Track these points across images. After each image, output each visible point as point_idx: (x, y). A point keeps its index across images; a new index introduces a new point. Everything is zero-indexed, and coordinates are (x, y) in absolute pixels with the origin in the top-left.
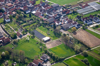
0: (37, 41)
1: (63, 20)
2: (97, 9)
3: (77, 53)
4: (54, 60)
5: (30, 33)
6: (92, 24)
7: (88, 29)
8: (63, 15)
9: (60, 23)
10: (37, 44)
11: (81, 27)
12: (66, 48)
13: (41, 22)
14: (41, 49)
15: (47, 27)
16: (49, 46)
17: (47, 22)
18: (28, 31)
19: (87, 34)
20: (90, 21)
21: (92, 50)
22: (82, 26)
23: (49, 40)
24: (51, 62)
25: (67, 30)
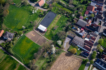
12: (34, 51)
19: (73, 68)
20: (103, 65)
24: (3, 44)
25: (71, 45)
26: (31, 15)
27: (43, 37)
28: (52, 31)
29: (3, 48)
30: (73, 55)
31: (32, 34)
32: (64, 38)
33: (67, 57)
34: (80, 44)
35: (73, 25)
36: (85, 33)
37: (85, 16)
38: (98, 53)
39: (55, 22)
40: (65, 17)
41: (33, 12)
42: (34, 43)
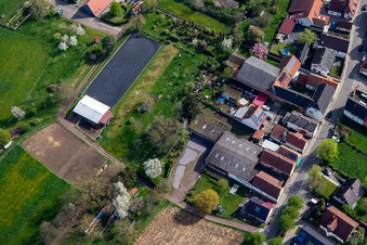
11: (259, 231)
25: (204, 173)
26: (53, 55)
27: (94, 146)
28: (132, 119)
30: (207, 217)
31: (51, 139)
32: (180, 147)
33: (177, 230)
34: (240, 167)
35: (222, 85)
36: (269, 119)
37: (277, 41)
38: (310, 204)
39: (148, 79)
40: (192, 51)
41: (64, 46)
42: (53, 177)
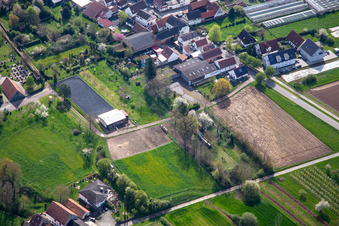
0: (76, 122)
1: (185, 44)
2: (321, 9)
3: (220, 185)
4: (128, 209)
5: (54, 87)
6: (294, 70)
7: (277, 88)
8: (192, 23)
9: (175, 56)
10: (74, 138)
11: (252, 79)
12: (181, 160)
13: (102, 46)
14: (88, 159)
15: (124, 69)
16: (118, 148)
17: (125, 46)
18: (47, 78)
19: (269, 111)
20: (286, 56)
21: (278, 178)
22: (254, 72)
23: (121, 125)
24: (118, 214)
25: (196, 87)
27: (140, 127)
28: (132, 104)
29: (132, 220)
30: (229, 96)
31: (120, 145)
35: (132, 61)
39: (102, 89)
41: (45, 114)
